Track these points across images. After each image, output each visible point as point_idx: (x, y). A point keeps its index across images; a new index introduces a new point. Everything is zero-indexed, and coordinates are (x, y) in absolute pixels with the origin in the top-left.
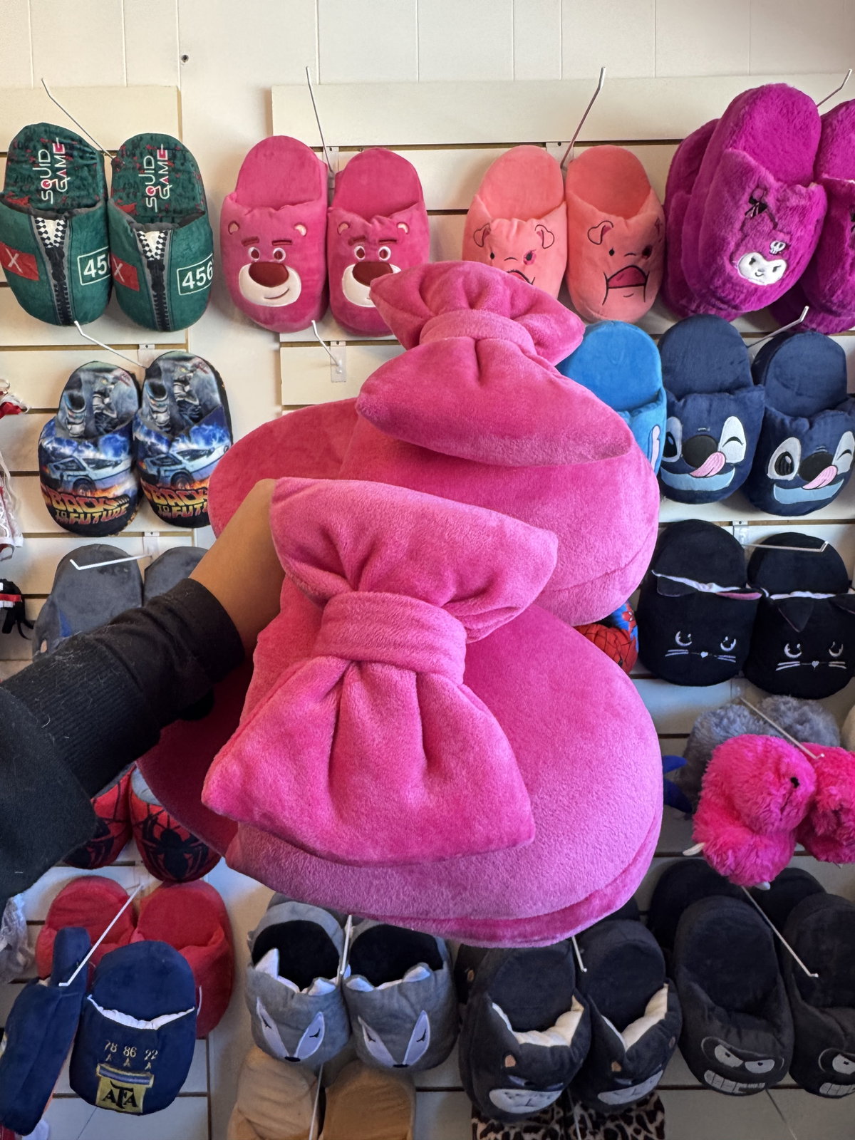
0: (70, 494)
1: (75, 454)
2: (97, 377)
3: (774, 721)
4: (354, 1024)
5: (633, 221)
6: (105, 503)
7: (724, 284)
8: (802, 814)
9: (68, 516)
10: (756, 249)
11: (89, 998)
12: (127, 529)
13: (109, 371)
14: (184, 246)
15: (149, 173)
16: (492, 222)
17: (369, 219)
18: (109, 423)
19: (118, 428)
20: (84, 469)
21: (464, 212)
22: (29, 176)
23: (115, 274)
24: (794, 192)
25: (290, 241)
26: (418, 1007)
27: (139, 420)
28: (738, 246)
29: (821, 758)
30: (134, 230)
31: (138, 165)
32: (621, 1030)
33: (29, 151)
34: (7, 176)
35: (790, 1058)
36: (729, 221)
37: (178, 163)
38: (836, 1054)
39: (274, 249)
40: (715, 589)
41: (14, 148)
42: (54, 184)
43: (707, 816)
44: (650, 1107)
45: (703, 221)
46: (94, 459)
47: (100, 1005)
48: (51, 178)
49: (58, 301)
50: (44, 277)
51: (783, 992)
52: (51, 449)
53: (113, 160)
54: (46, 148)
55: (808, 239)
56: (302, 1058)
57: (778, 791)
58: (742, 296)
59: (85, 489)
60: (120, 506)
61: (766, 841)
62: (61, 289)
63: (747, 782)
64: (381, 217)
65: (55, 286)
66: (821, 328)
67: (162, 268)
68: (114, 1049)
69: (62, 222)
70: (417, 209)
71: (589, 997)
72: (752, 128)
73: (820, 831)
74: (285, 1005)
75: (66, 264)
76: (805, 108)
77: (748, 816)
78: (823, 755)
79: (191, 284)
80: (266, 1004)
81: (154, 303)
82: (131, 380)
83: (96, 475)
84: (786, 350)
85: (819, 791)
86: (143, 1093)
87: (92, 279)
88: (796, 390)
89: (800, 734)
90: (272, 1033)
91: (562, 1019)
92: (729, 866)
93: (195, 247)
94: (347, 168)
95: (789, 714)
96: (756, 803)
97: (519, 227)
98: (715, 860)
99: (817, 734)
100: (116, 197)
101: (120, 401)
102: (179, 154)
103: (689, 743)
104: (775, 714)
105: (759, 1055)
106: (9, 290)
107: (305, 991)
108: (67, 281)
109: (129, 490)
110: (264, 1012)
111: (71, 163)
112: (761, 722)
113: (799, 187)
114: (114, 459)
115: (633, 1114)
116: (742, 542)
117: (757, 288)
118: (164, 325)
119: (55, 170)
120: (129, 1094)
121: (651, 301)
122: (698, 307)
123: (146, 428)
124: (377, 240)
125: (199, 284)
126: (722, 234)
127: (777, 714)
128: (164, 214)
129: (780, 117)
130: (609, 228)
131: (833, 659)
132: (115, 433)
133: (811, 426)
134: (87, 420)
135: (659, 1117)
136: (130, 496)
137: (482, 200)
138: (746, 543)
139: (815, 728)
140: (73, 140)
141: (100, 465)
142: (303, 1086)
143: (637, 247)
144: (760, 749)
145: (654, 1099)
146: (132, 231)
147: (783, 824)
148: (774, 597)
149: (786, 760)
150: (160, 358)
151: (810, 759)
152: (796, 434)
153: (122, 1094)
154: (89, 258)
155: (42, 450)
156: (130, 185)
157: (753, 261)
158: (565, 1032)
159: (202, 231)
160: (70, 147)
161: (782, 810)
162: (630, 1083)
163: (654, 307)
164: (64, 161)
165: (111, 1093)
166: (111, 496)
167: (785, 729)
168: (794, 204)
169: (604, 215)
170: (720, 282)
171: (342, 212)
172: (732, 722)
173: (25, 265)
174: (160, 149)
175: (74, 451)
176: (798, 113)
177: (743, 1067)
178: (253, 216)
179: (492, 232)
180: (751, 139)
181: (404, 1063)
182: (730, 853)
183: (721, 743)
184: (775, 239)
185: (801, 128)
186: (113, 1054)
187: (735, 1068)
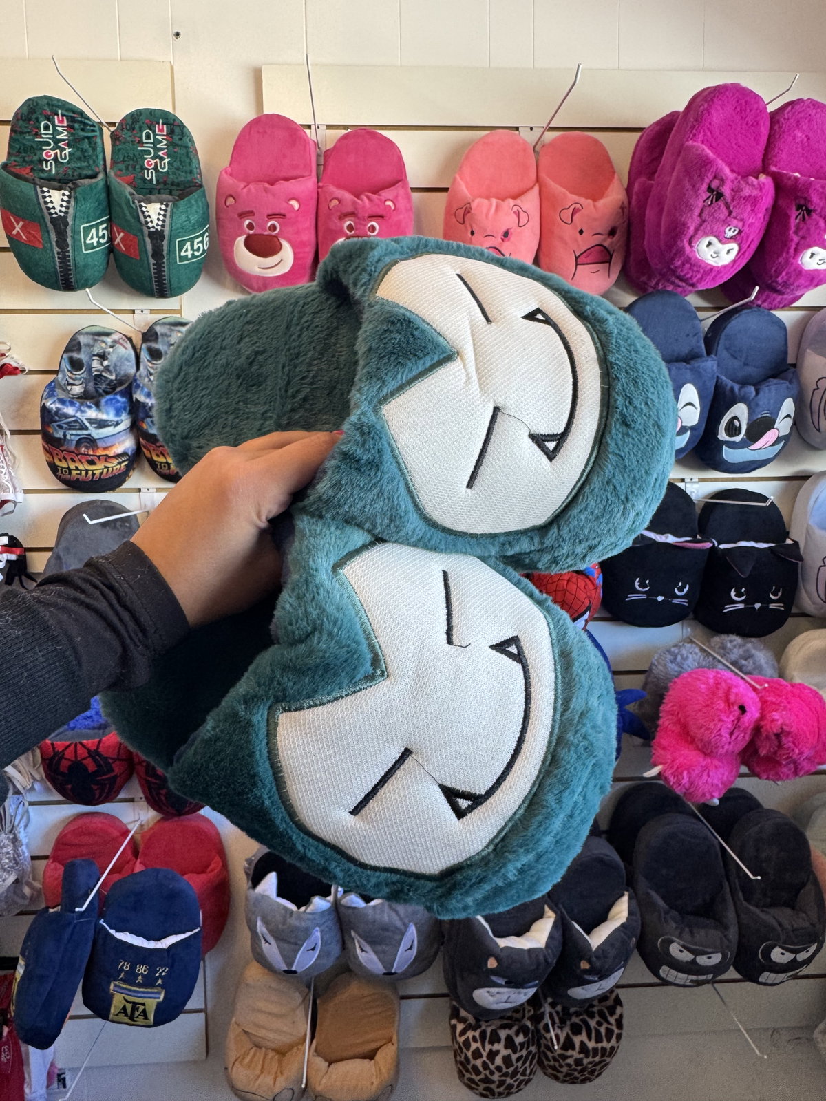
0: (73, 452)
1: (78, 415)
2: (95, 340)
3: (722, 657)
4: (346, 938)
5: (600, 203)
6: (106, 461)
7: (683, 264)
8: (747, 738)
9: (70, 473)
10: (712, 233)
11: (102, 922)
12: (125, 486)
13: (108, 334)
14: (184, 218)
15: (148, 146)
16: (473, 201)
17: (358, 196)
18: (109, 384)
19: (119, 389)
20: (87, 428)
21: (445, 190)
22: (32, 146)
23: (116, 242)
24: (747, 183)
25: (284, 215)
26: (406, 921)
27: (138, 382)
28: (696, 230)
29: (765, 688)
30: (136, 202)
31: (137, 139)
32: (588, 933)
33: (32, 122)
34: (10, 146)
35: (735, 951)
36: (690, 208)
37: (176, 138)
38: (774, 947)
39: (268, 222)
40: (670, 539)
41: (18, 120)
42: (56, 154)
43: (664, 742)
44: (610, 1002)
45: (666, 207)
46: (96, 420)
47: (111, 928)
48: (53, 149)
49: (60, 267)
50: (48, 245)
51: (729, 896)
52: (54, 409)
53: (112, 133)
54: (48, 119)
55: (758, 225)
56: (299, 970)
57: (728, 717)
58: (699, 276)
59: (87, 447)
60: (120, 463)
61: (716, 763)
62: (64, 258)
63: (700, 710)
64: (370, 194)
65: (58, 253)
66: (765, 305)
67: (162, 238)
68: (127, 967)
69: (67, 193)
70: (403, 187)
71: (561, 906)
72: (710, 124)
73: (763, 752)
74: (284, 923)
75: (69, 234)
76: (756, 106)
77: (702, 740)
78: (766, 685)
79: (189, 253)
80: (266, 922)
81: (153, 271)
82: (129, 343)
83: (98, 434)
84: (735, 324)
85: (762, 717)
86: (154, 1007)
87: (95, 247)
88: (743, 360)
89: (744, 669)
90: (271, 950)
91: (537, 926)
92: (684, 785)
93: (193, 219)
94: (335, 147)
95: (735, 650)
96: (708, 729)
97: (497, 207)
98: (672, 780)
99: (759, 668)
100: (115, 169)
101: (119, 364)
102: (177, 130)
103: (646, 678)
104: (722, 651)
105: (709, 950)
106: (12, 254)
107: (303, 909)
108: (70, 248)
109: (128, 449)
110: (264, 930)
111: (72, 134)
112: (711, 658)
113: (751, 178)
114: (116, 419)
115: (595, 1009)
116: (693, 497)
117: (712, 269)
118: (162, 291)
119: (57, 141)
120: (141, 1008)
121: (615, 276)
122: (657, 283)
123: (146, 390)
124: (366, 215)
125: (196, 253)
126: (683, 219)
127: (724, 650)
128: (161, 186)
129: (734, 114)
130: (579, 210)
131: (774, 601)
132: (116, 394)
133: (757, 392)
134: (86, 382)
135: (619, 1010)
136: (130, 454)
137: (462, 179)
138: (697, 498)
139: (758, 663)
140: (74, 112)
141: (102, 424)
142: (298, 997)
143: (604, 227)
144: (711, 681)
145: (614, 996)
146: (134, 202)
147: (731, 748)
148: (722, 546)
149: (734, 690)
150: (156, 323)
151: (755, 689)
152: (743, 400)
153: (134, 1008)
154: (92, 227)
155: (44, 410)
156: (128, 158)
157: (710, 244)
158: (539, 936)
159: (200, 204)
160: (72, 120)
161: (731, 734)
162: (597, 979)
163: (617, 284)
164: (66, 133)
165: (124, 1008)
166: (111, 454)
167: (732, 664)
168: (747, 194)
169: (573, 198)
170: (679, 263)
171: (332, 188)
172: (685, 659)
173: (30, 233)
174: (158, 124)
175: (77, 411)
176: (751, 111)
177: (694, 961)
178: (249, 190)
179: (472, 211)
180: (709, 134)
181: (393, 971)
182: (685, 773)
183: (676, 677)
184: (729, 225)
185: (752, 125)
186: (126, 972)
187: (687, 962)
